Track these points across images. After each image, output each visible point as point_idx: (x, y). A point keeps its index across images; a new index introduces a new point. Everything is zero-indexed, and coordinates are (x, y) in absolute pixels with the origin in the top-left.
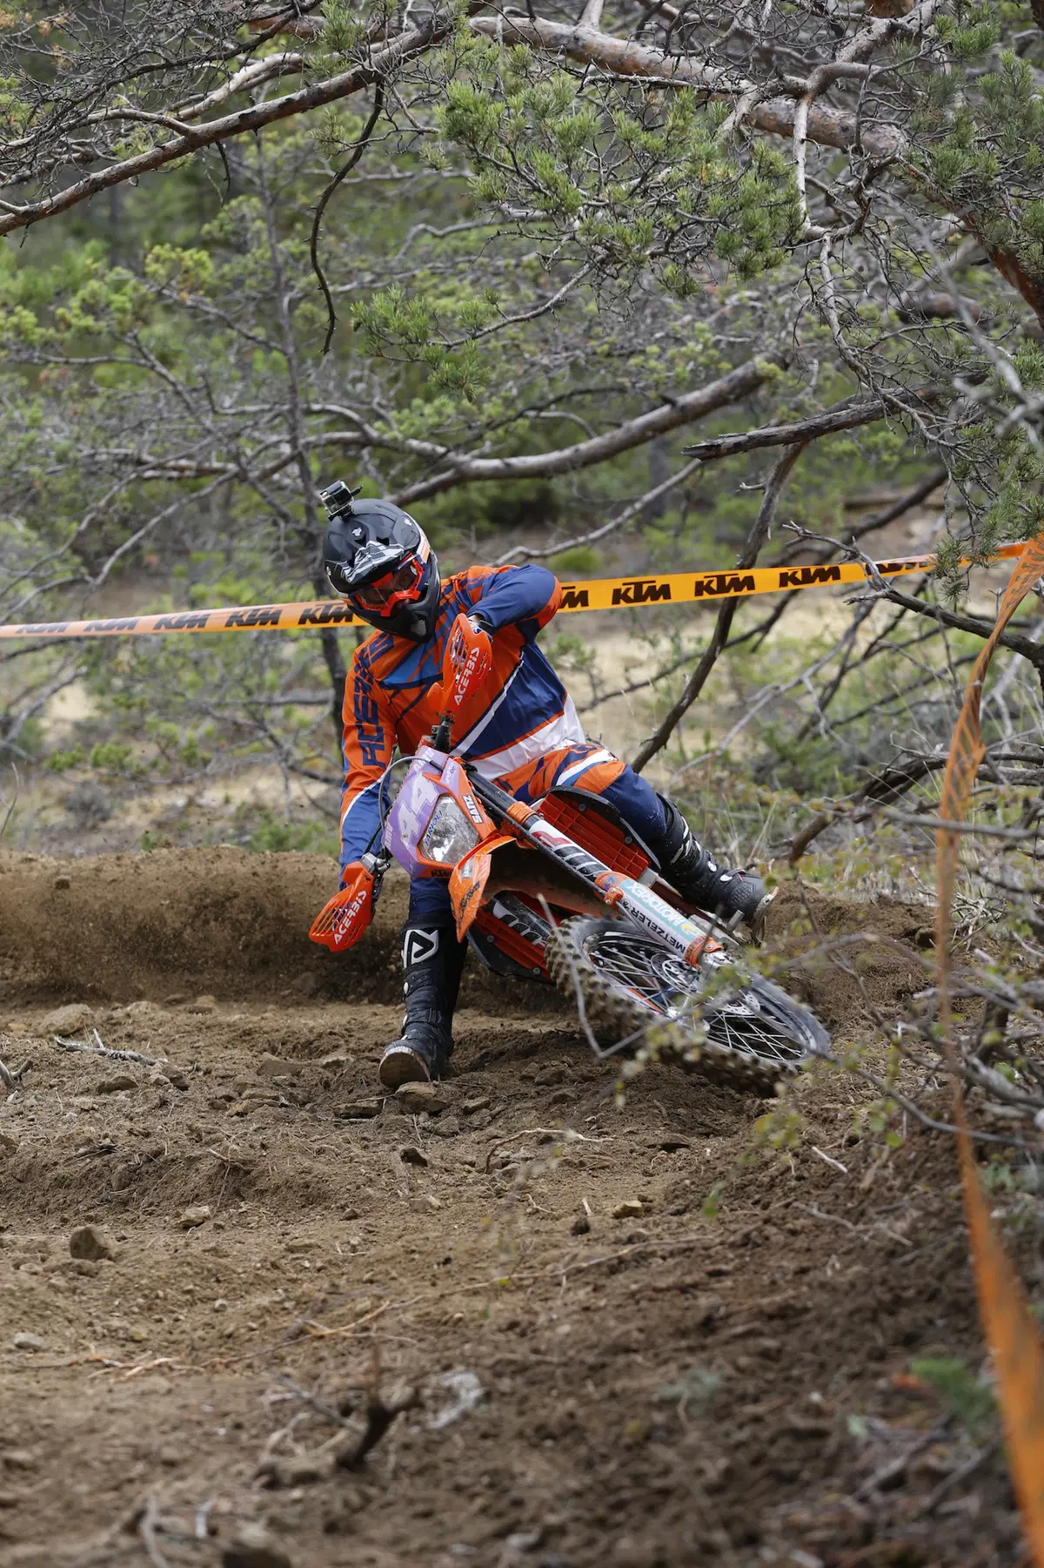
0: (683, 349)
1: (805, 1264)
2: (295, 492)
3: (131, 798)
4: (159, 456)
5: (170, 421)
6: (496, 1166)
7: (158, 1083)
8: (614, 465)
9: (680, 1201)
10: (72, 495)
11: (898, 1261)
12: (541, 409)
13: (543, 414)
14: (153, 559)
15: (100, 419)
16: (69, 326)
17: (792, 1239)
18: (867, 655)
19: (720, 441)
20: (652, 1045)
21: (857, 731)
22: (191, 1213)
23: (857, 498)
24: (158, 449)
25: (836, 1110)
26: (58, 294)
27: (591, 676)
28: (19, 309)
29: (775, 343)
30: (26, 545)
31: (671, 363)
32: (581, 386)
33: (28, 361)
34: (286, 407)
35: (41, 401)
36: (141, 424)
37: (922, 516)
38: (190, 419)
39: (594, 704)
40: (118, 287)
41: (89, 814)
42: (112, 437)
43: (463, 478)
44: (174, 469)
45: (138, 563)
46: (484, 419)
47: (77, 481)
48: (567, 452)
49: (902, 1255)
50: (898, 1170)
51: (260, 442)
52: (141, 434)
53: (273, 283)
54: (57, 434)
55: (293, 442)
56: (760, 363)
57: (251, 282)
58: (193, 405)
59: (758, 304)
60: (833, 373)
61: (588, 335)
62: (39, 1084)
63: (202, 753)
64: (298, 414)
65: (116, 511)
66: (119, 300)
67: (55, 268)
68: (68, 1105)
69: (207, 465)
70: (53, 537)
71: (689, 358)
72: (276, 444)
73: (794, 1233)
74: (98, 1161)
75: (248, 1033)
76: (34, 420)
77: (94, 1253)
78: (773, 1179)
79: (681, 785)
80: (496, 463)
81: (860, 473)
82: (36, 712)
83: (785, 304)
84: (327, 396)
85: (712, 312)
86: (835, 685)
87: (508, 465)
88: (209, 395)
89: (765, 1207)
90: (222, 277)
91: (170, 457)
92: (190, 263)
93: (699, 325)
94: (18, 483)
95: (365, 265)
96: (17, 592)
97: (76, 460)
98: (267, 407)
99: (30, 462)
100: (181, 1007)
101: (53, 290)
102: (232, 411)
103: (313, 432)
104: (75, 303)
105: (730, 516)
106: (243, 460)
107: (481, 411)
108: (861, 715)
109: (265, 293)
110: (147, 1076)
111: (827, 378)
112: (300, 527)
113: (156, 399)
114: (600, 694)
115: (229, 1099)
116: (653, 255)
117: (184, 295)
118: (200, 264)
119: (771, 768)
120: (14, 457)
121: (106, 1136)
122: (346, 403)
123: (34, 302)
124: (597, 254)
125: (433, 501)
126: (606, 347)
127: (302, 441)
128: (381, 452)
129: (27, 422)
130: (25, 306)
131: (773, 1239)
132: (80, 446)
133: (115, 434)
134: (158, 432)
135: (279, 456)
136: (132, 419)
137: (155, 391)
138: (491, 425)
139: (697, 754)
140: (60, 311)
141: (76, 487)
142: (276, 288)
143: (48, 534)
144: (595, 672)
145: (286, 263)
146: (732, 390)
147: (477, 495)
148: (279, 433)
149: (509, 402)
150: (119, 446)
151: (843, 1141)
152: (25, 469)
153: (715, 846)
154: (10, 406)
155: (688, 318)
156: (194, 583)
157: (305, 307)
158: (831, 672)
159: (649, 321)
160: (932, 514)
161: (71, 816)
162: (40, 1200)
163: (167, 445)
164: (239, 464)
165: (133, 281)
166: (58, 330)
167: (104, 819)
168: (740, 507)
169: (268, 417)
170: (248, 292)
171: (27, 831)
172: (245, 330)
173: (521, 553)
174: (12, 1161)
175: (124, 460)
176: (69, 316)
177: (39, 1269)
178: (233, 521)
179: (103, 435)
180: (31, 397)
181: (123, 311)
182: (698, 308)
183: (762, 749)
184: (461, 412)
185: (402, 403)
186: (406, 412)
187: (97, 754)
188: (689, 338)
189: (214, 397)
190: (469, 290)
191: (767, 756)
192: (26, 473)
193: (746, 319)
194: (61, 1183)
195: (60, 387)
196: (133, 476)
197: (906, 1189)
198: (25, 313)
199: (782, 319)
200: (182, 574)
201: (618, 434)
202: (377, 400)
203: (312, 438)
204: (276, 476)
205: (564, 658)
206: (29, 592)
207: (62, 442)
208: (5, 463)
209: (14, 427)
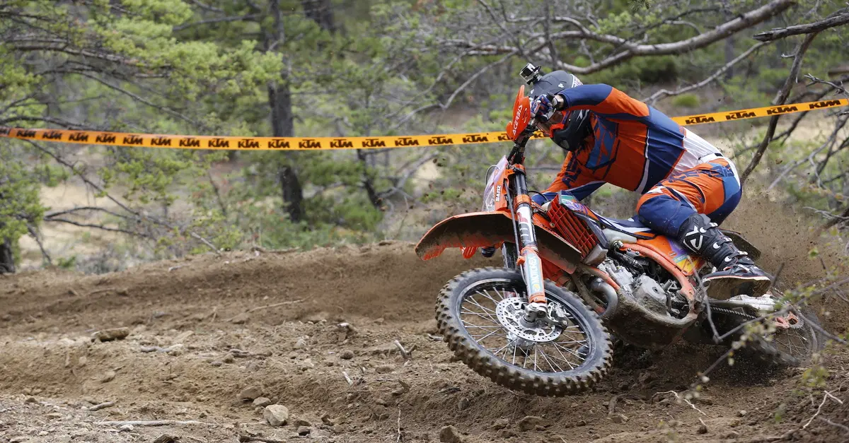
2: (547, 61)
4: (477, 43)
5: (482, 25)
6: (656, 401)
8: (706, 52)
9: (754, 418)
10: (434, 62)
12: (674, 20)
13: (675, 22)
14: (470, 98)
15: (448, 24)
17: (814, 436)
18: (841, 147)
19: (772, 32)
20: (749, 333)
21: (836, 185)
22: (499, 421)
23: (833, 69)
24: (476, 40)
25: (835, 373)
30: (408, 89)
32: (695, 7)
34: (543, 18)
35: (419, 15)
36: (469, 27)
38: (494, 25)
42: (454, 34)
43: (633, 54)
44: (485, 50)
45: (465, 101)
46: (646, 23)
47: (436, 55)
48: (687, 42)
51: (528, 36)
52: (469, 32)
54: (426, 32)
55: (546, 36)
58: (495, 17)
62: (420, 357)
64: (549, 21)
65: (456, 71)
68: (435, 368)
69: (502, 48)
70: (422, 86)
72: (536, 38)
73: (815, 434)
74: (451, 396)
76: (415, 25)
77: (453, 439)
78: (802, 407)
80: (650, 47)
81: (834, 57)
82: (412, 174)
84: (564, 13)
86: (825, 162)
87: (656, 48)
88: (503, 13)
89: (799, 421)
91: (483, 44)
94: (406, 57)
96: (404, 113)
97: (436, 45)
98: (533, 18)
99: (412, 46)
102: (516, 20)
103: (556, 32)
105: (767, 78)
106: (521, 46)
107: (644, 20)
108: (838, 177)
111: (824, 3)
113: (477, 14)
119: (792, 204)
120: (404, 43)
121: (455, 383)
122: (574, 16)
125: (613, 70)
127: (551, 36)
128: (591, 41)
129: (411, 26)
131: (805, 437)
132: (437, 38)
133: (456, 32)
134: (477, 31)
135: (539, 43)
136: (464, 24)
137: (476, 10)
138: (649, 27)
141: (435, 58)
143: (420, 84)
146: (773, 10)
147: (638, 65)
148: (539, 32)
149: (658, 15)
150: (457, 38)
151: (839, 388)
152: (409, 49)
154: (402, 18)
156: (492, 110)
158: (822, 157)
162: (422, 415)
163: (482, 38)
164: (519, 47)
168: (772, 74)
169: (533, 24)
171: (409, 234)
173: (664, 93)
174: (407, 395)
175: (460, 45)
178: (512, 79)
179: (450, 32)
180: (413, 13)
183: (787, 195)
184: (634, 20)
185: (603, 15)
186: (605, 20)
187: (445, 194)
189: (506, 13)
191: (790, 198)
192: (410, 52)
194: (432, 406)
195: (428, 8)
196: (464, 53)
200: (485, 106)
201: (714, 32)
202: (589, 15)
203: (556, 34)
204: (537, 54)
206: (410, 113)
207: (428, 36)
208: (400, 46)
209: (404, 29)
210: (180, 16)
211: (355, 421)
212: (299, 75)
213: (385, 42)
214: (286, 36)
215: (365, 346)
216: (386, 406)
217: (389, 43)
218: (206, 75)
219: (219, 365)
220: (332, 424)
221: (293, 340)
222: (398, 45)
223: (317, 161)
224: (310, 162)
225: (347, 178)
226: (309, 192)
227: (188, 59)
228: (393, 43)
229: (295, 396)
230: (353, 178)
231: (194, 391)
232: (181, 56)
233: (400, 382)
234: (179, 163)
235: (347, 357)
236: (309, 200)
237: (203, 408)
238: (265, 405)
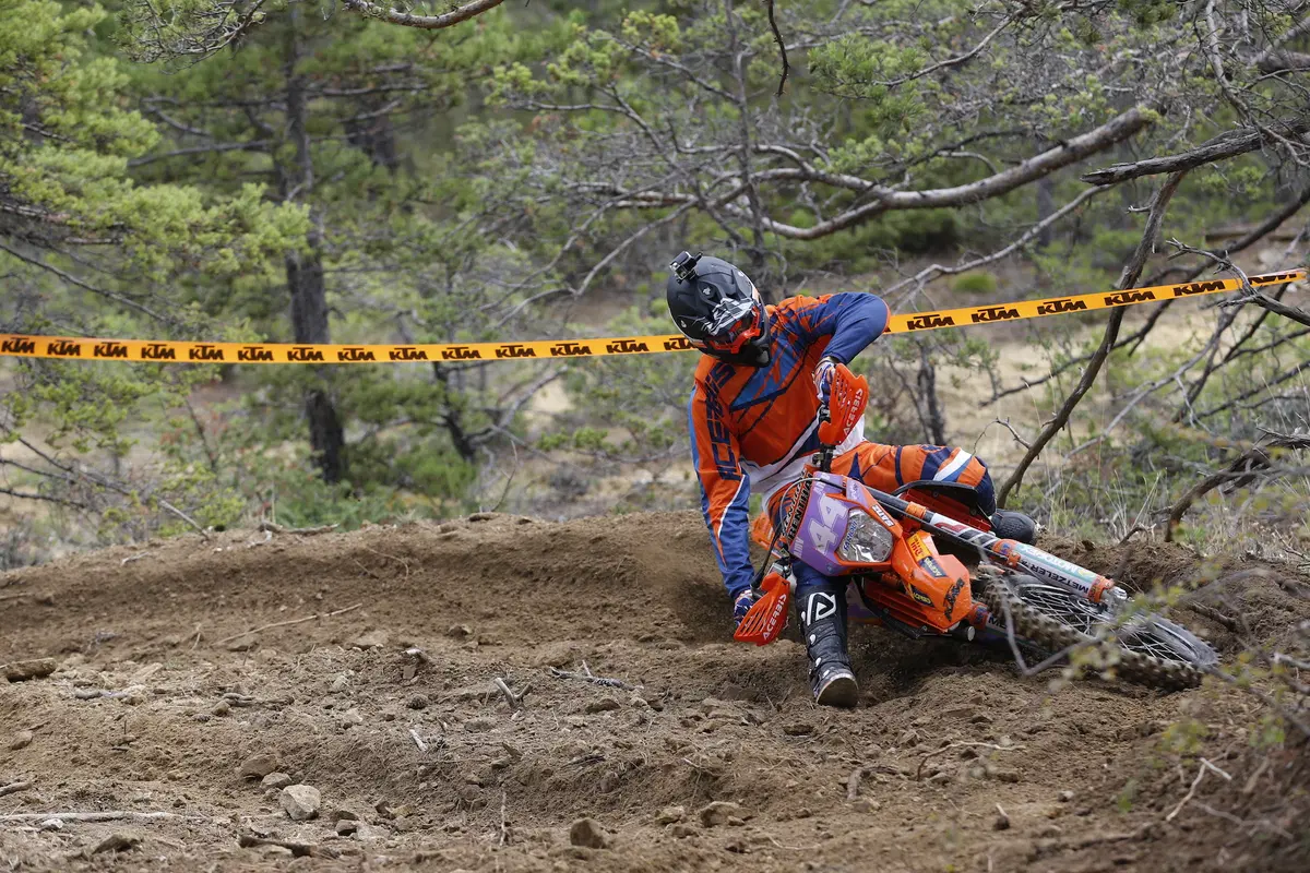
0: (1077, 97)
1: (1199, 855)
2: (745, 218)
3: (604, 476)
4: (631, 188)
5: (639, 159)
6: (925, 775)
7: (637, 705)
8: (1006, 202)
9: (1085, 804)
10: (559, 219)
11: (1282, 852)
12: (953, 150)
13: (954, 154)
14: (620, 278)
15: (582, 156)
16: (558, 78)
17: (1185, 834)
18: (1228, 359)
19: (1113, 169)
20: (1076, 664)
21: (1219, 421)
22: (668, 811)
23: (1214, 231)
24: (629, 182)
25: (1218, 730)
26: (547, 54)
27: (992, 376)
28: (516, 64)
29: (1154, 92)
30: (518, 264)
31: (1066, 108)
32: (987, 129)
33: (523, 109)
34: (739, 147)
35: (534, 142)
36: (617, 162)
37: (1270, 247)
38: (658, 158)
39: (994, 399)
40: (599, 46)
41: (568, 489)
42: (592, 173)
43: (887, 206)
44: (644, 199)
45: (611, 283)
46: (907, 155)
47: (563, 208)
48: (974, 186)
49: (1286, 846)
50: (1278, 777)
51: (715, 177)
52: (616, 170)
53: (728, 44)
54: (546, 170)
55: (743, 177)
56: (1142, 109)
57: (711, 42)
58: (660, 145)
59: (1141, 61)
60: (1203, 118)
61: (994, 86)
62: (538, 705)
63: (665, 437)
64: (748, 152)
65: (595, 234)
66: (599, 56)
67: (545, 32)
68: (563, 722)
69: (671, 196)
70: (540, 257)
71: (1083, 104)
72: (727, 179)
73: (1187, 829)
74: (589, 768)
75: (711, 665)
76: (528, 158)
77: (591, 841)
78: (1165, 786)
79: (1069, 467)
80: (914, 195)
81: (1216, 210)
82: (524, 404)
83: (1163, 59)
84: (773, 138)
85: (1100, 67)
86: (1201, 383)
87: (924, 196)
88: (673, 138)
89: (1160, 809)
90: (686, 39)
91: (640, 189)
92: (661, 26)
93: (1090, 77)
94: (514, 210)
95: (805, 29)
96: (510, 303)
97: (562, 191)
98: (722, 147)
99: (524, 193)
100: (653, 645)
101: (543, 51)
102: (693, 150)
103: (760, 169)
104: (563, 59)
105: (1107, 247)
106: (702, 192)
107: (904, 150)
108: (1223, 408)
109: (721, 52)
110: (628, 699)
111: (1198, 122)
112: (750, 247)
113: (629, 140)
114: (999, 391)
115: (698, 718)
116: (1064, 9)
117: (655, 52)
118: (669, 27)
119: (1146, 453)
120: (510, 188)
121: (596, 748)
122: (789, 144)
123: (528, 59)
124: (1016, 8)
125: (853, 232)
126: (1010, 96)
127: (751, 176)
128: (818, 185)
129: (522, 159)
130: (522, 63)
131: (1170, 834)
132: (565, 179)
133: (595, 170)
134: (630, 168)
135: (732, 188)
136: (609, 157)
137: (629, 133)
138: (913, 161)
139: (1083, 440)
140: (551, 66)
141: (562, 213)
142: (731, 48)
143: (537, 255)
144: (995, 372)
145: (740, 26)
146: (1115, 134)
147: (894, 223)
148: (731, 169)
149: (927, 143)
150: (598, 180)
151: (1225, 755)
152: (519, 198)
153: (1100, 518)
154: (508, 147)
155: (1080, 71)
156: (654, 298)
157: (757, 62)
158: (1197, 375)
159: (1047, 74)
160: (1277, 244)
161: (553, 490)
162: (542, 801)
163: (638, 179)
164: (698, 195)
165: (612, 41)
166: (549, 82)
167: (581, 494)
168: (1114, 238)
169: (722, 156)
170: (707, 50)
171: (519, 503)
172: (704, 82)
173: (937, 270)
174: (516, 768)
175: (602, 192)
176: (558, 71)
177: (545, 854)
179: (585, 169)
180: (525, 138)
181: (603, 66)
182: (1088, 64)
183: (1139, 437)
184: (888, 150)
185: (836, 142)
186: (841, 150)
187: (579, 436)
188: (1081, 88)
189: (678, 139)
190: (894, 48)
191: (1144, 442)
192: (520, 202)
193: (1130, 72)
194: (559, 786)
195: (549, 130)
196: (609, 205)
197: (1285, 792)
198: (522, 68)
199: (1161, 72)
200: (644, 292)
201: (1018, 170)
202: (814, 141)
203: (760, 174)
204: (729, 206)
205: (972, 358)
206: (520, 303)
207: (549, 176)
208: (502, 193)
209: (511, 164)
210: (140, 142)
211: (431, 812)
212: (337, 240)
213: (479, 185)
214: (316, 176)
215: (447, 687)
216: (481, 785)
217: (485, 187)
218: (183, 241)
219: (206, 720)
220: (394, 817)
221: (328, 677)
222: (500, 192)
223: (368, 381)
224: (356, 384)
225: (416, 410)
226: (354, 434)
227: (153, 213)
228: (491, 187)
229: (332, 770)
230: (428, 409)
231: (164, 764)
232: (142, 208)
233: (505, 747)
234: (139, 386)
235: (417, 706)
236: (354, 446)
237: (179, 791)
238: (281, 786)
